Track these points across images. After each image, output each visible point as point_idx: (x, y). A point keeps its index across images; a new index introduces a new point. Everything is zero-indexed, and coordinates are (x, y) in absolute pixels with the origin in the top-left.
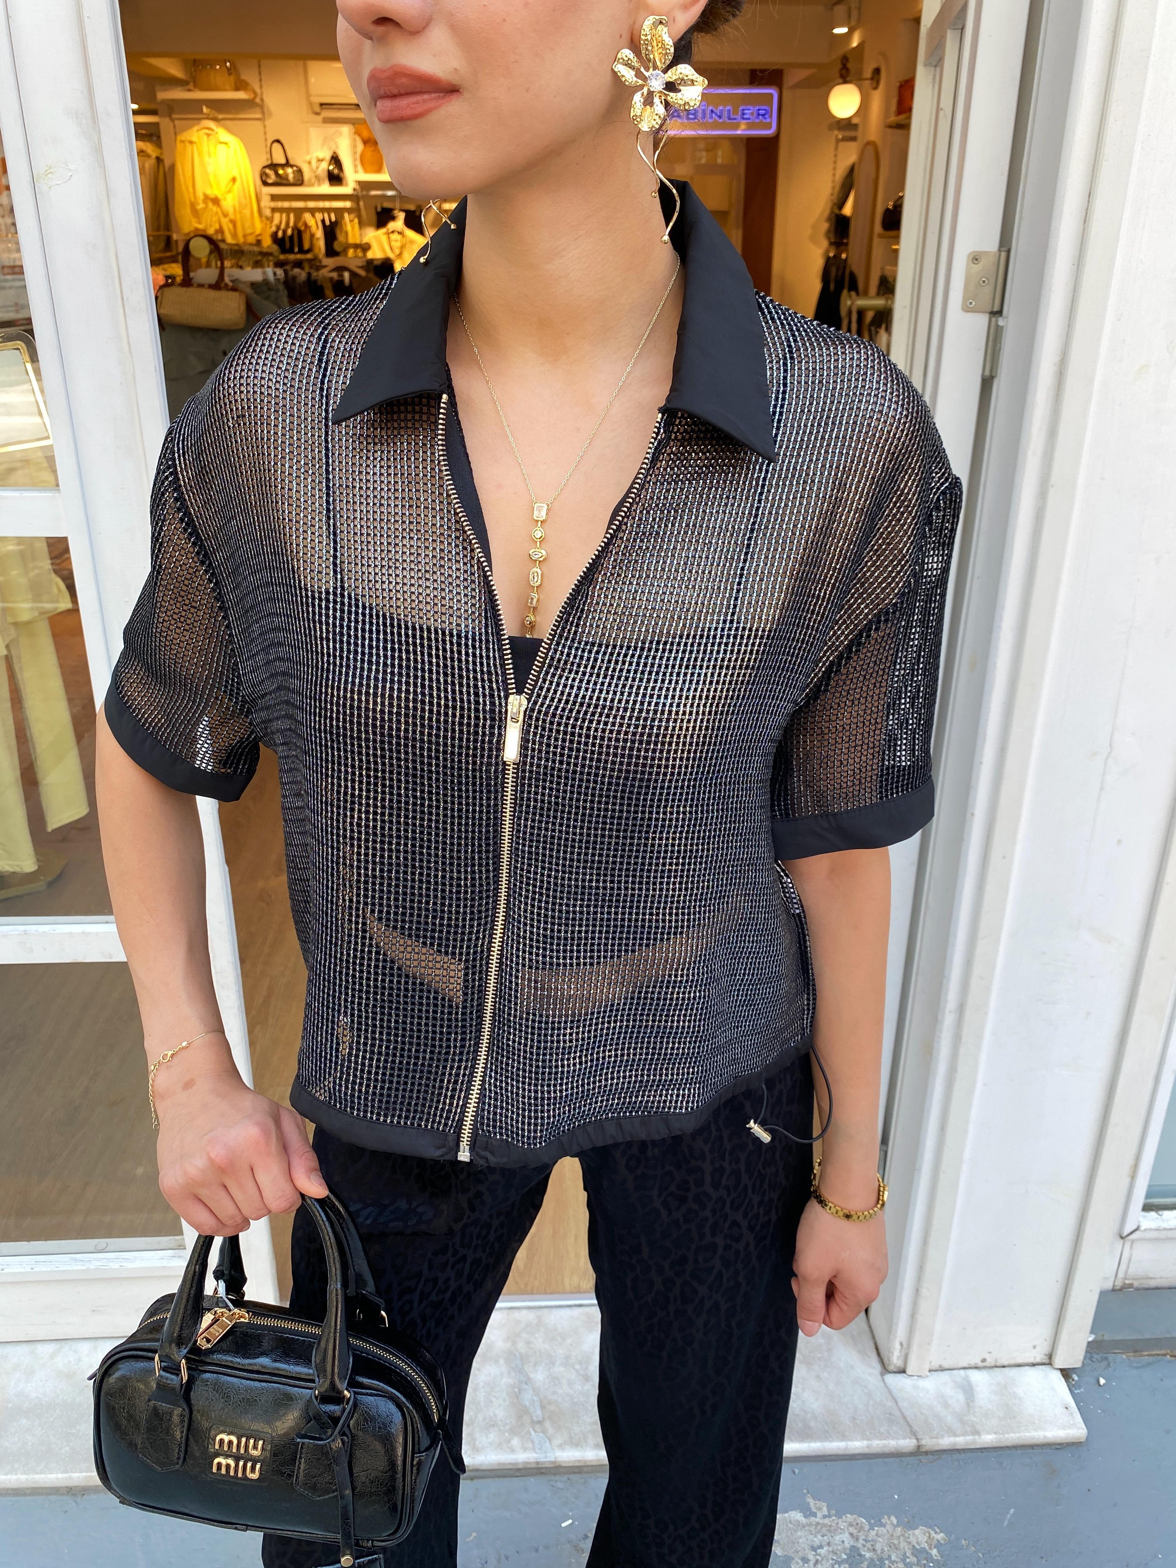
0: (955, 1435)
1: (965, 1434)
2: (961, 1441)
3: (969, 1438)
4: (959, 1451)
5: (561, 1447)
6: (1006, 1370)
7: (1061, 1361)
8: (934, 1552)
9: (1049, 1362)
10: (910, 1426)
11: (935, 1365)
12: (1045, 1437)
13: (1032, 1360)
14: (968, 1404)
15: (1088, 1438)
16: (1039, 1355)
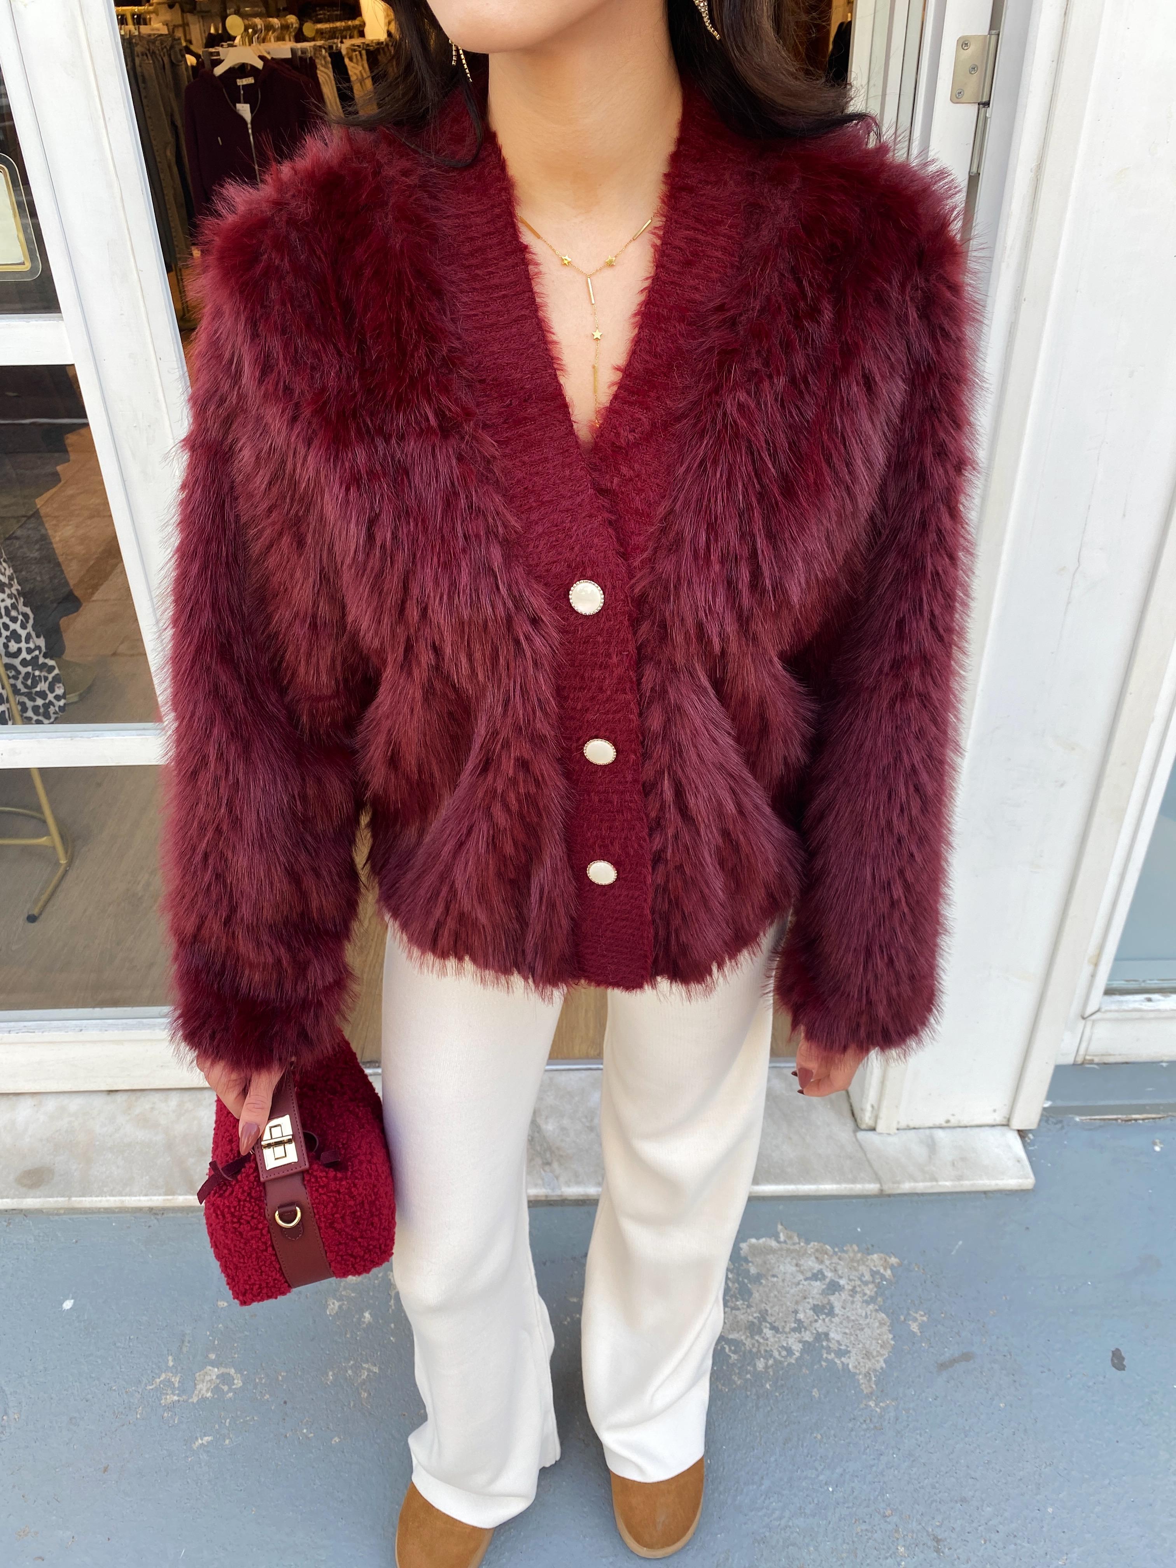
0: (916, 1181)
1: (924, 1181)
2: (921, 1186)
3: (928, 1184)
4: (917, 1194)
5: (568, 1184)
6: (968, 1129)
7: (1017, 1124)
8: (888, 1273)
9: (1007, 1124)
10: (876, 1174)
11: (903, 1124)
12: (997, 1185)
13: (991, 1122)
14: (930, 1157)
15: (1035, 1186)
16: (998, 1118)
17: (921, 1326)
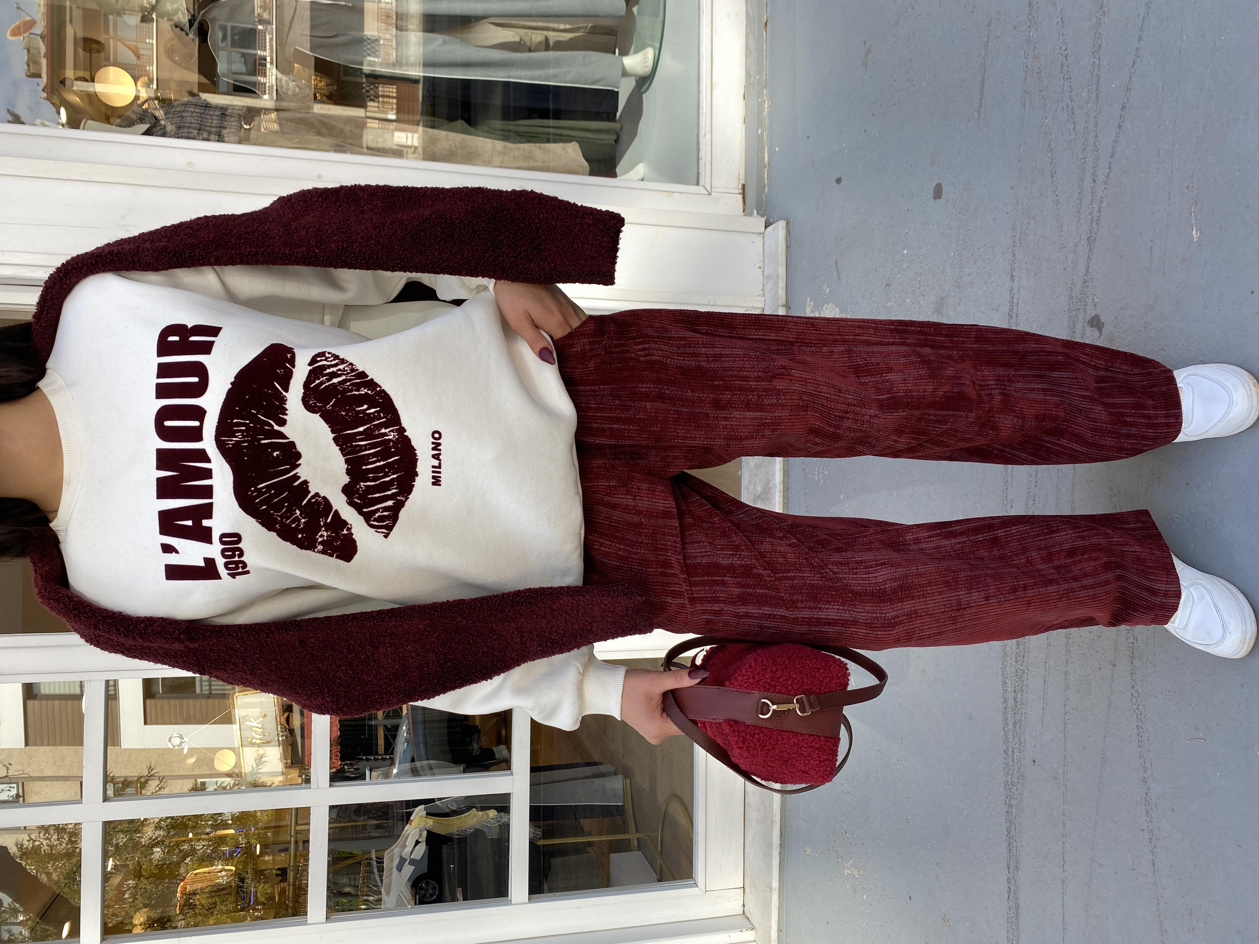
0: (779, 287)
1: (778, 282)
2: (782, 284)
3: (780, 280)
5: (775, 479)
8: (812, 303)
9: (762, 234)
11: (761, 293)
12: (783, 241)
13: (761, 243)
14: (772, 278)
15: (784, 219)
16: (760, 239)
17: (828, 287)
